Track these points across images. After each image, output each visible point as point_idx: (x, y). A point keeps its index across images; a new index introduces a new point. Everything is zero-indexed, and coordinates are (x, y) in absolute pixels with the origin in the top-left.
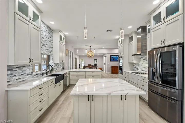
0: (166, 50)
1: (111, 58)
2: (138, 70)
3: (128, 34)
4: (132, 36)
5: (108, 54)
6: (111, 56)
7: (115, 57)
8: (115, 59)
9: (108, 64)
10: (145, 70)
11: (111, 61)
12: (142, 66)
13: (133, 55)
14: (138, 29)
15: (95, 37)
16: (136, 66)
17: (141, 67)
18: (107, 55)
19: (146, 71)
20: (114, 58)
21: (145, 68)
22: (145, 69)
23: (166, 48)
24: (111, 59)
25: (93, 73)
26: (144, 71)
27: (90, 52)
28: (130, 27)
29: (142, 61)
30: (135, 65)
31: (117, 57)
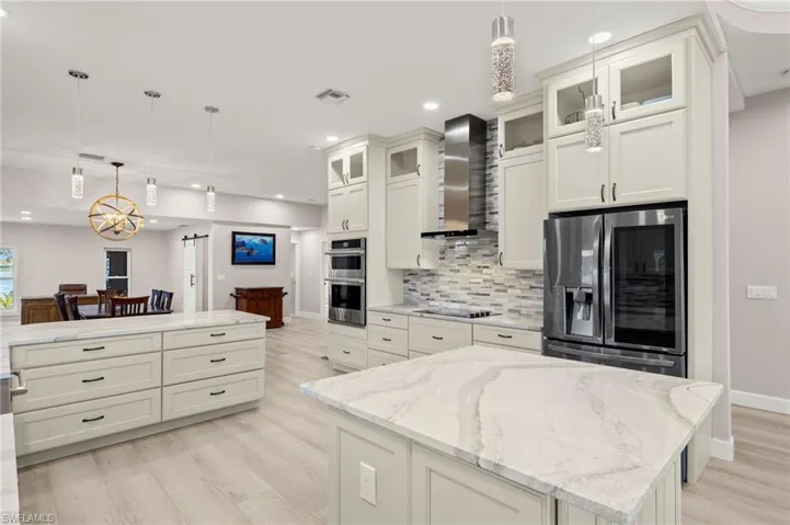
0: (642, 218)
1: (234, 245)
2: (432, 303)
3: (386, 136)
4: (412, 146)
5: (216, 222)
6: (234, 234)
7: (257, 240)
8: (255, 252)
9: (220, 277)
10: (469, 298)
11: (233, 262)
12: (449, 282)
13: (424, 235)
14: (450, 124)
15: (214, 110)
16: (418, 283)
17: (446, 288)
18: (213, 231)
19: (473, 304)
20: (252, 250)
21: (469, 289)
22: (469, 294)
23: (642, 214)
24: (238, 250)
25: (214, 340)
26: (464, 302)
27: (112, 202)
28: (431, 106)
29: (452, 262)
30: (415, 282)
31: (264, 242)
